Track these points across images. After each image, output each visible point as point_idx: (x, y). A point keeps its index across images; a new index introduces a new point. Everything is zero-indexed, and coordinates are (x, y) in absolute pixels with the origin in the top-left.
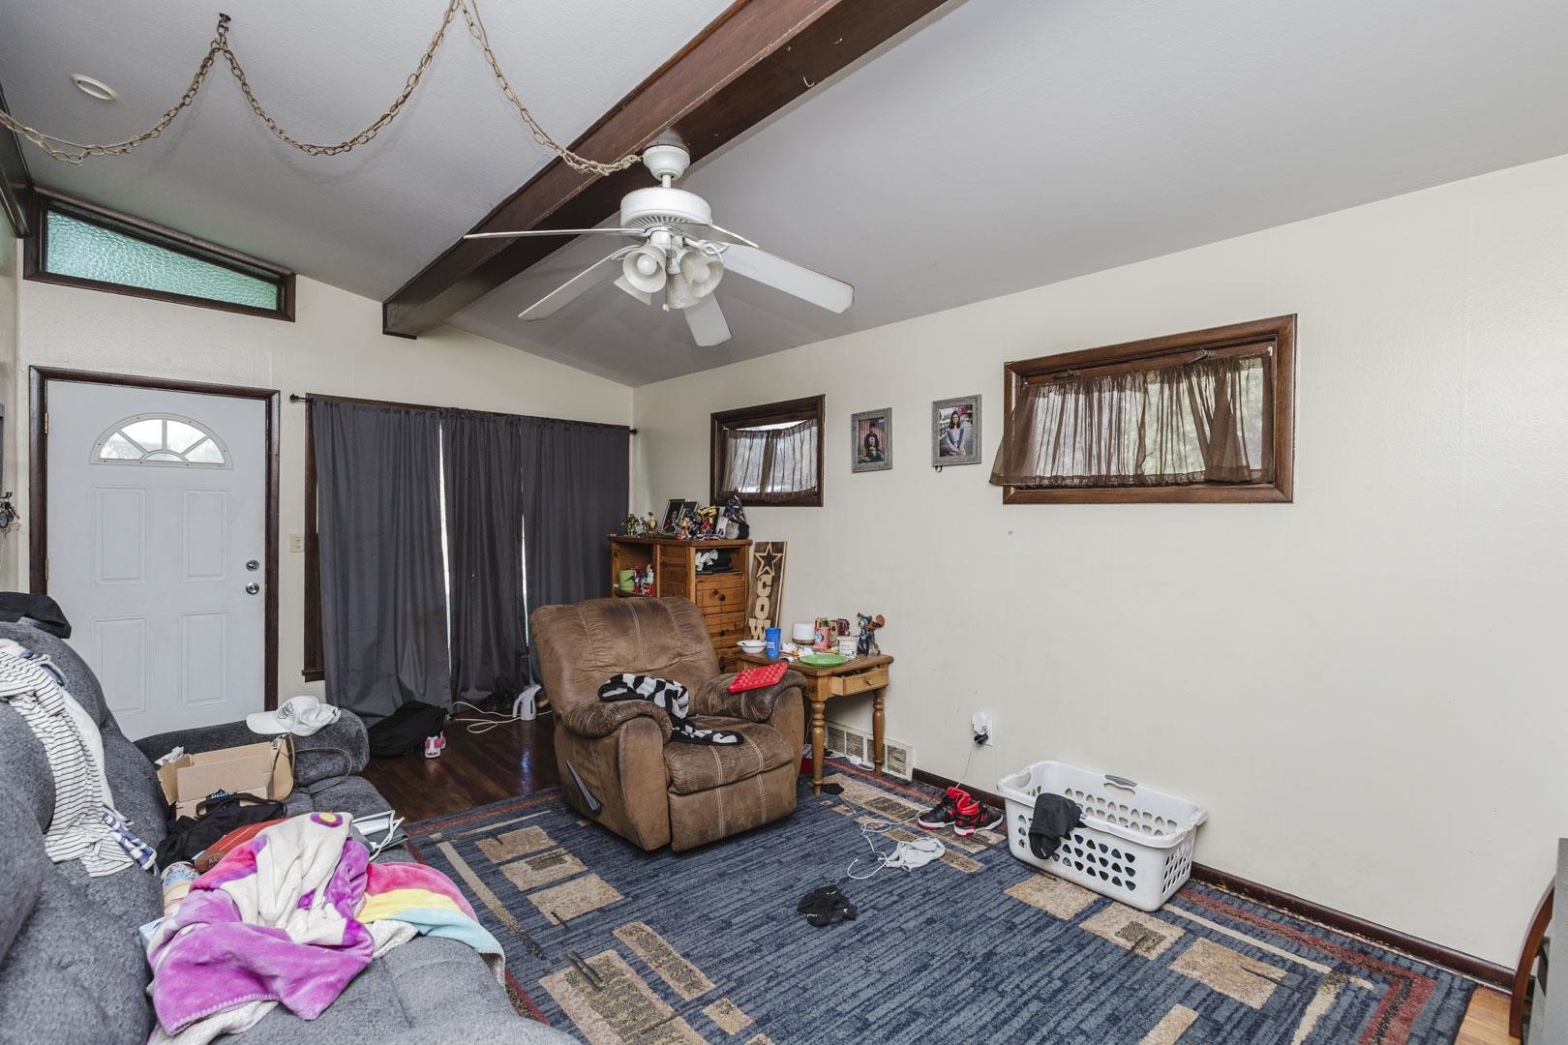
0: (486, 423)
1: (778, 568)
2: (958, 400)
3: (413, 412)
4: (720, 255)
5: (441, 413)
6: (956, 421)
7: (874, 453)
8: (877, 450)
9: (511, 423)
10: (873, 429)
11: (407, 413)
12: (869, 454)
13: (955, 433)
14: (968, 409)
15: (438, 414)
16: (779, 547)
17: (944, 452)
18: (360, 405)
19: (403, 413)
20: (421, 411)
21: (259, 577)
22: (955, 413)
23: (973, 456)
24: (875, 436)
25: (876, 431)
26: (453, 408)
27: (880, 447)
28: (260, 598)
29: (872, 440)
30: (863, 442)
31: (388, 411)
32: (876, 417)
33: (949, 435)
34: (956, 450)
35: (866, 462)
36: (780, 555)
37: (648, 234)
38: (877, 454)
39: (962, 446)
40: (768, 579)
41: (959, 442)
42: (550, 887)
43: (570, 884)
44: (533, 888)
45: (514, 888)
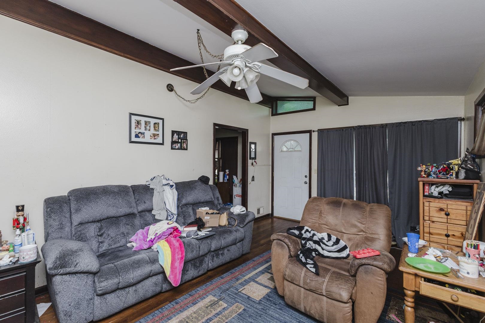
0: (371, 129)
3: (344, 129)
4: (259, 69)
5: (354, 128)
9: (383, 127)
11: (343, 130)
15: (353, 129)
18: (329, 130)
19: (341, 130)
20: (347, 129)
21: (307, 180)
26: (358, 126)
28: (308, 185)
31: (337, 130)
37: (233, 62)
42: (259, 284)
43: (262, 287)
44: (257, 281)
45: (256, 278)
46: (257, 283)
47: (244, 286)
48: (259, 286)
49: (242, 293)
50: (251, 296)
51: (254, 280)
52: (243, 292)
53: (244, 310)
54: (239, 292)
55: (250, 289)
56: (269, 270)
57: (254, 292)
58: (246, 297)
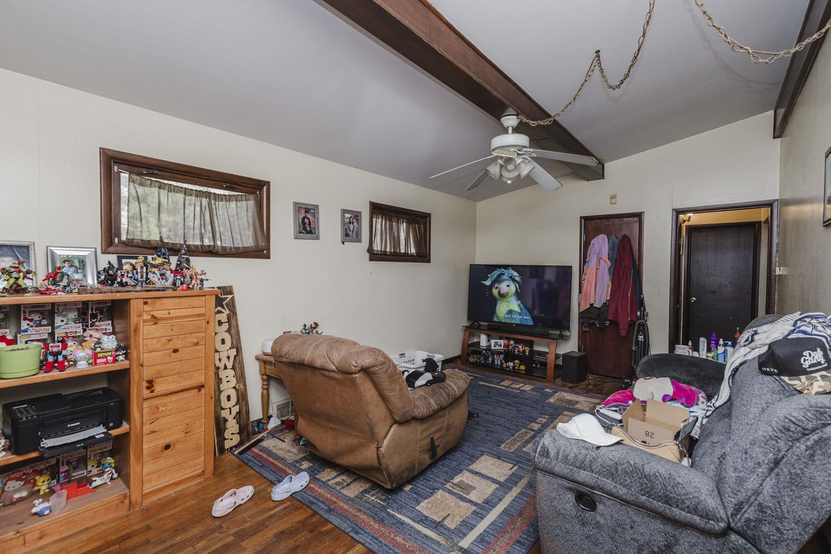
1: (232, 306)
2: (353, 211)
6: (351, 221)
7: (308, 229)
8: (310, 227)
10: (307, 214)
12: (305, 228)
13: (351, 226)
14: (357, 216)
16: (228, 290)
17: (347, 235)
22: (351, 217)
23: (358, 239)
24: (308, 219)
25: (309, 216)
27: (312, 226)
29: (307, 221)
30: (301, 221)
32: (309, 207)
33: (349, 227)
34: (351, 234)
35: (303, 233)
36: (230, 296)
38: (310, 230)
39: (354, 233)
40: (223, 317)
41: (353, 231)
42: (489, 478)
43: (484, 472)
44: (494, 483)
45: (497, 489)
46: (493, 479)
47: (513, 473)
48: (489, 475)
49: (511, 463)
50: (497, 460)
51: (500, 485)
52: (512, 465)
53: (500, 446)
54: (516, 465)
55: (501, 469)
56: (474, 511)
57: (493, 465)
58: (502, 458)
